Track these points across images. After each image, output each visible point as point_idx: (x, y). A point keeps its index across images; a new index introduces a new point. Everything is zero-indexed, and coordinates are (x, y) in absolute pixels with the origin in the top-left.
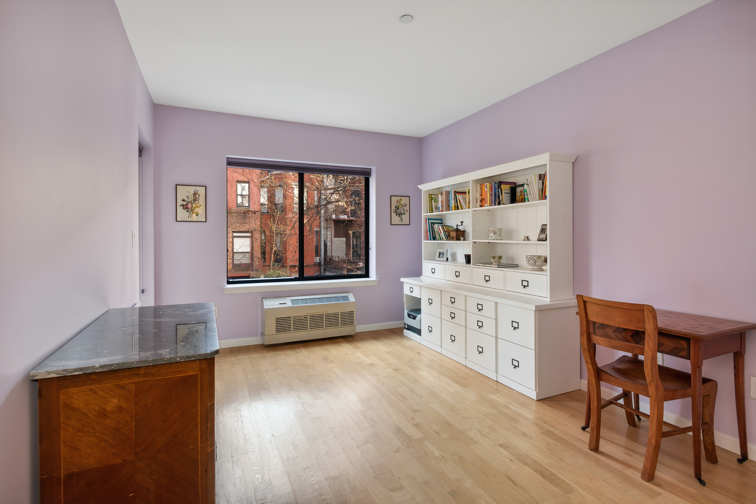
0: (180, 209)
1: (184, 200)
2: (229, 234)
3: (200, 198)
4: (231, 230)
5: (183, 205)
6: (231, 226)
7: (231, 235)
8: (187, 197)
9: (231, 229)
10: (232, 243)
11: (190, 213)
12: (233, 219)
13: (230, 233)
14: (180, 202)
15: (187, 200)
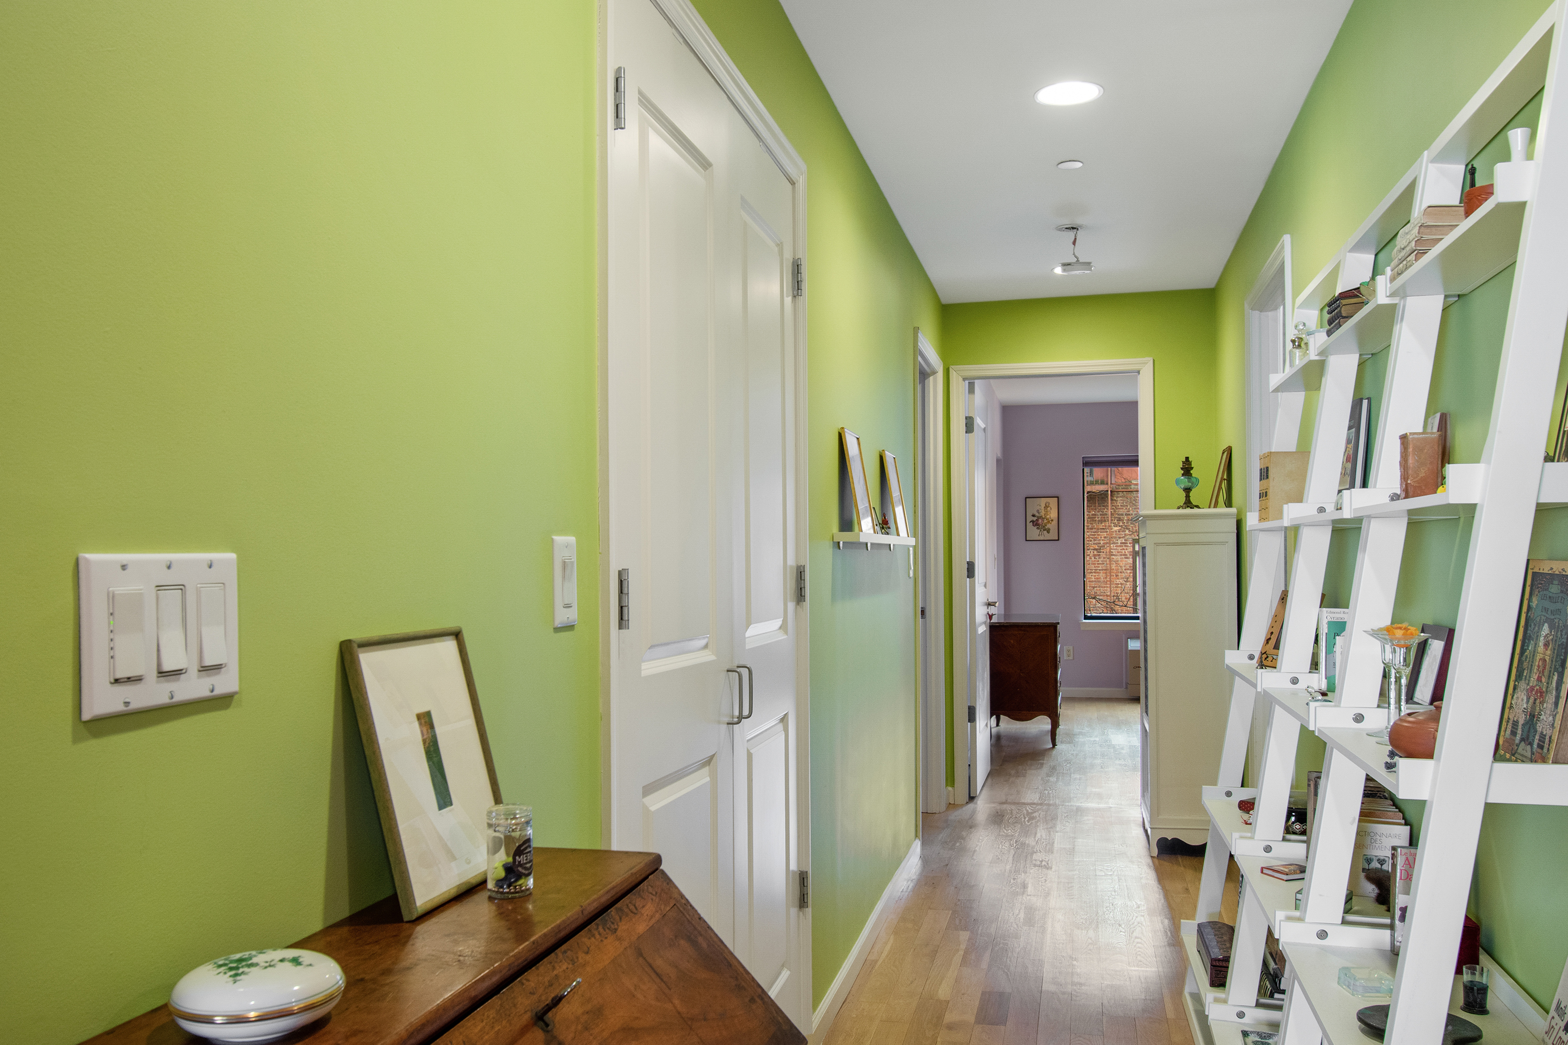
0: (1030, 525)
1: (1033, 516)
2: (1125, 546)
3: (1051, 511)
4: (1130, 537)
5: (1033, 521)
6: (1129, 526)
7: (1131, 549)
8: (1038, 511)
9: (1130, 535)
10: (1133, 570)
11: (1041, 531)
12: (1134, 509)
13: (1127, 543)
14: (1030, 518)
15: (1037, 514)
